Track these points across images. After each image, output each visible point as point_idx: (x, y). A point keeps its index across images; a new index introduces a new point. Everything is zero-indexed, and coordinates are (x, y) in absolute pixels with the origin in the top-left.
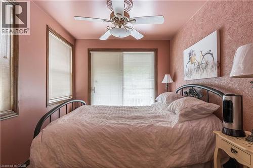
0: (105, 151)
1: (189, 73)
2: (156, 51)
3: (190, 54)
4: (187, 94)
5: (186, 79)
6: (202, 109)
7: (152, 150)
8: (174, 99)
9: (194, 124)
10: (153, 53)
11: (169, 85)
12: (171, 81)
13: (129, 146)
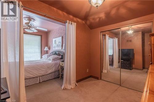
0: (30, 72)
1: (55, 47)
2: (41, 36)
3: (55, 41)
4: (54, 54)
5: (54, 49)
6: (58, 58)
7: (45, 69)
8: (50, 56)
9: (56, 61)
10: (40, 37)
11: (47, 51)
12: (48, 50)
13: (38, 69)
